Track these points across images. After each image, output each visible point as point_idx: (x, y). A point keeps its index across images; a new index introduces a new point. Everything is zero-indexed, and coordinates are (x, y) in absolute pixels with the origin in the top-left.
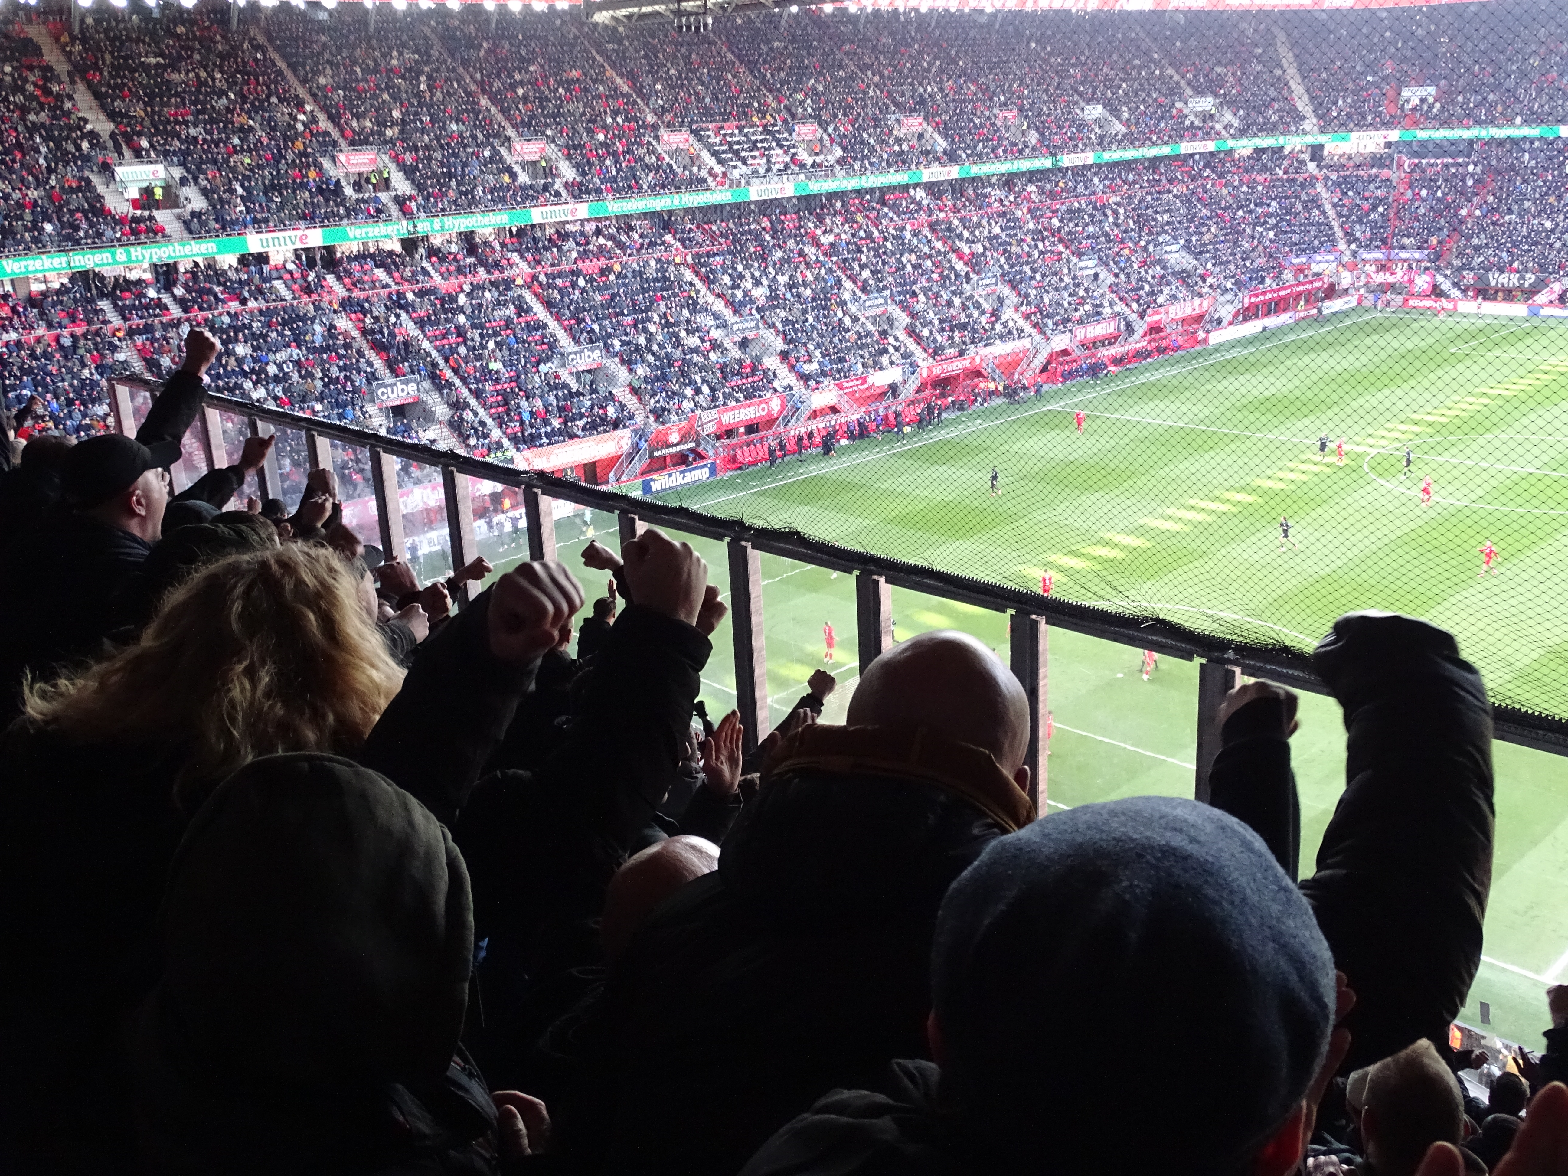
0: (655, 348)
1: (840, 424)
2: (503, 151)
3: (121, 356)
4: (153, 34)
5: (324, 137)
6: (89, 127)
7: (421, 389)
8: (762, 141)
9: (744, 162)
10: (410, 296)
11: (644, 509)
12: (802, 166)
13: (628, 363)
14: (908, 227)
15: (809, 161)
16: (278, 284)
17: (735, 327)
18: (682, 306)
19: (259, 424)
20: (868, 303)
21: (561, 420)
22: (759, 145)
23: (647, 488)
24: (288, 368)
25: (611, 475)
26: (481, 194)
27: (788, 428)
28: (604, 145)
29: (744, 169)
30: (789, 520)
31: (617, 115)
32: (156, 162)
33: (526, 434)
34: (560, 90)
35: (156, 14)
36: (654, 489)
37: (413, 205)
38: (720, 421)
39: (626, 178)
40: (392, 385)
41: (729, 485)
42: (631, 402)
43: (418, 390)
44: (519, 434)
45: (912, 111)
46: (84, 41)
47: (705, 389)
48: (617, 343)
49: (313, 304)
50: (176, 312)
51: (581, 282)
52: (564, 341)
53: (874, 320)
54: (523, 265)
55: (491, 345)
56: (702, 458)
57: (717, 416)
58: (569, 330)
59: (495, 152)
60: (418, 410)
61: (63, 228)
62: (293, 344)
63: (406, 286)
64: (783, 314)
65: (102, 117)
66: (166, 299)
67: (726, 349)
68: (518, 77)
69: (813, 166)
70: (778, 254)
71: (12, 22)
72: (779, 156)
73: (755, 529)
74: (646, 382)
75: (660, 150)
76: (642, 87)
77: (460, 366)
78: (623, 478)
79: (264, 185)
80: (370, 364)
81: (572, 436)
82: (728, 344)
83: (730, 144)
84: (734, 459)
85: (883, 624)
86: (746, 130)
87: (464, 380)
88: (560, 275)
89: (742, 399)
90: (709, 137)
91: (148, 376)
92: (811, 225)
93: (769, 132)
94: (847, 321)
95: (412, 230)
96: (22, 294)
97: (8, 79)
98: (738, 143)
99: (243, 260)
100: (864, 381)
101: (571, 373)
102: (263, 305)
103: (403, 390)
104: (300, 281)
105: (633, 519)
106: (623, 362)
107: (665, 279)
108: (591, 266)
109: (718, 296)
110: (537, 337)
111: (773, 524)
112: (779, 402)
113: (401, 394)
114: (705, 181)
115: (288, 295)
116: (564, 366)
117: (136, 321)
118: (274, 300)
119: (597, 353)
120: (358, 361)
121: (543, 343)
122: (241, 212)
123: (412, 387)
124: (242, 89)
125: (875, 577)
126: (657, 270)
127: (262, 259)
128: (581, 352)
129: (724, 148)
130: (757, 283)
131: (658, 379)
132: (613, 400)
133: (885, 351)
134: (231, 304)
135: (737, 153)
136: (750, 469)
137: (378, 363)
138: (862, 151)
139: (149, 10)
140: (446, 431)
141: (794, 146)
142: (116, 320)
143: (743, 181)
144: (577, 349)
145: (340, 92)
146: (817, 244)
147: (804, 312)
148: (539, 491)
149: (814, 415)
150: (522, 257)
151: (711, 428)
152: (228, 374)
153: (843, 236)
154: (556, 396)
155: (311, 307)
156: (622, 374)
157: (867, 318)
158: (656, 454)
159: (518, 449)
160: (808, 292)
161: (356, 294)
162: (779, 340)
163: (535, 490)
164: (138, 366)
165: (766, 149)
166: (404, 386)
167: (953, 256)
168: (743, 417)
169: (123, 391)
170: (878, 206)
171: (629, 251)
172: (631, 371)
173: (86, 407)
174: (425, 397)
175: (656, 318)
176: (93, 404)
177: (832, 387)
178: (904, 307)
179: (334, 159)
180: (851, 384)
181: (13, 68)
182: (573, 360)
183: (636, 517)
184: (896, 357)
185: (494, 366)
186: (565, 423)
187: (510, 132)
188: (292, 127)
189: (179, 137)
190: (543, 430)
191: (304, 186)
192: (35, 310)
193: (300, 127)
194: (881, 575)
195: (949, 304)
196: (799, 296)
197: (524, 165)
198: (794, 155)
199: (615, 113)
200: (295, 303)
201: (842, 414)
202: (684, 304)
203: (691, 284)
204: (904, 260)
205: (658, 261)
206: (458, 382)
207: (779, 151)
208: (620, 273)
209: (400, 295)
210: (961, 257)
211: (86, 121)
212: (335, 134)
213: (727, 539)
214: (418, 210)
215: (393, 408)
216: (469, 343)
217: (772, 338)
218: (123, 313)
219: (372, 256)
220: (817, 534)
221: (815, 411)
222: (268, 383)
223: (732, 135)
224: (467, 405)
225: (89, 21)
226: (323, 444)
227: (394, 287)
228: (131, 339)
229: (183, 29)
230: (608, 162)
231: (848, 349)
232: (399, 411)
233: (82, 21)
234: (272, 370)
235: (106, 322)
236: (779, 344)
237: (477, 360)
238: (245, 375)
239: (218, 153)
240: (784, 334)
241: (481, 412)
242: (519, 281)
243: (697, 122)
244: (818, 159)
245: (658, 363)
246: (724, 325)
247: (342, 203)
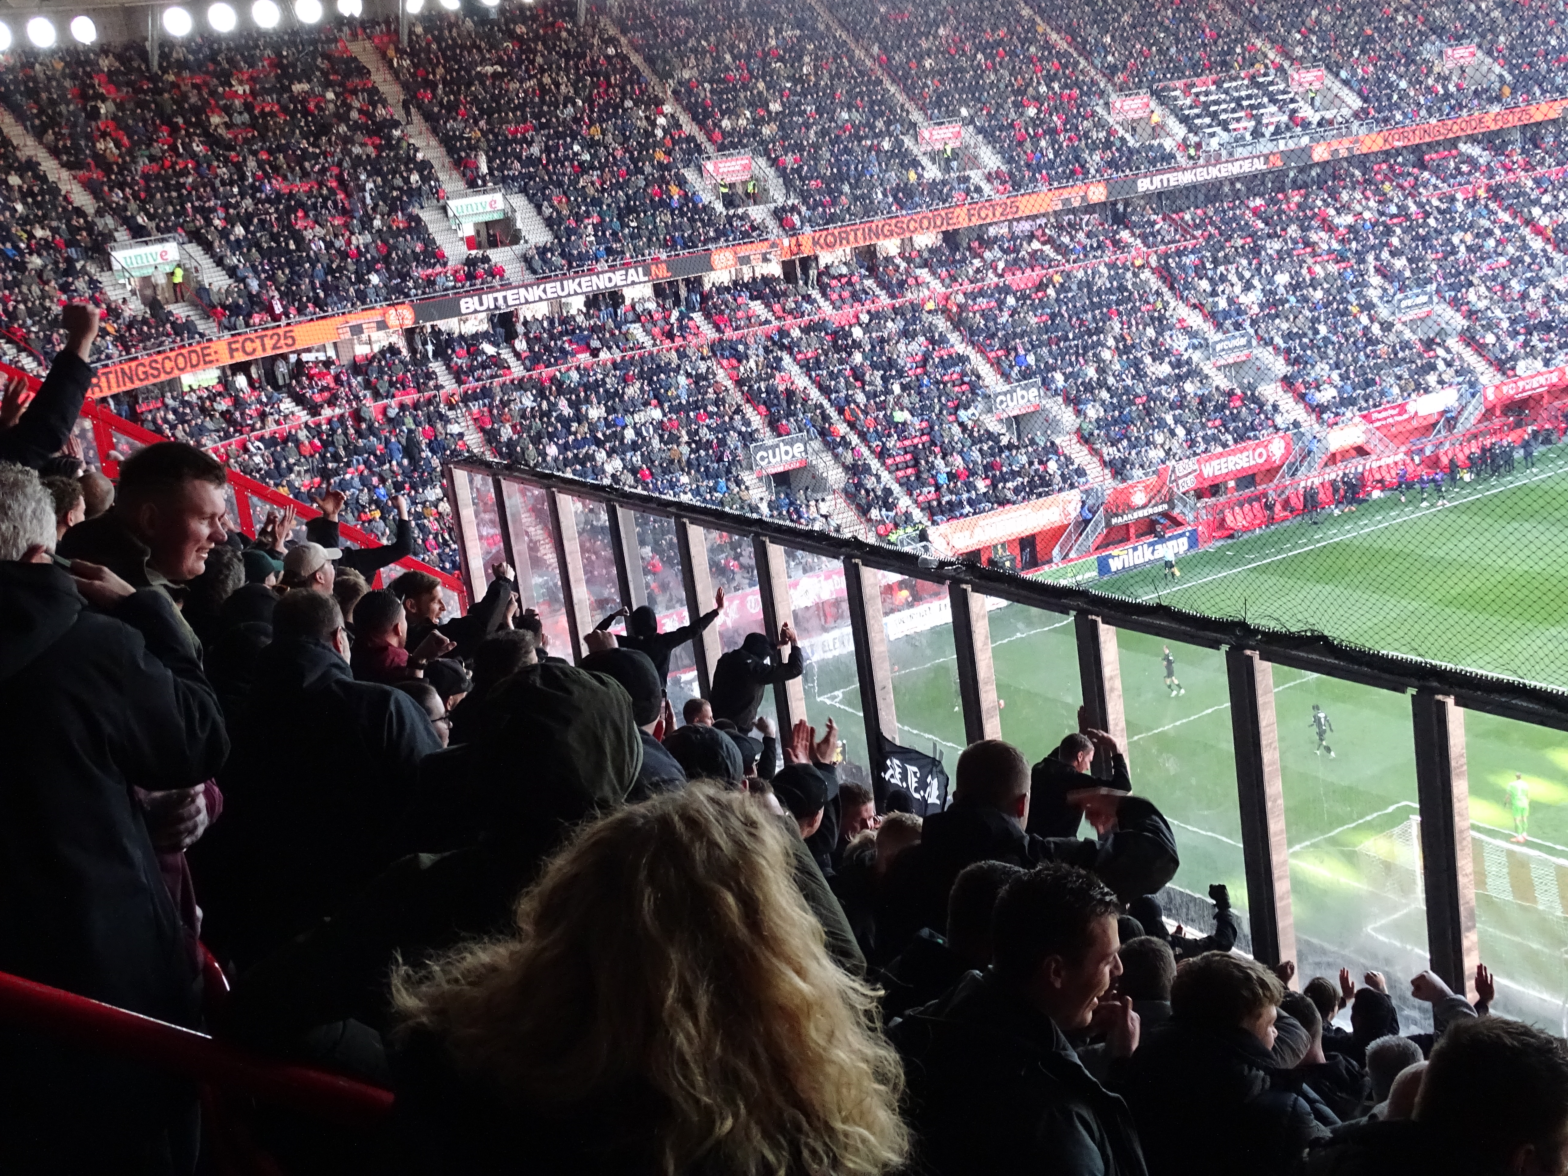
0: (1111, 381)
1: (1371, 469)
2: (908, 142)
3: (454, 429)
4: (490, 38)
5: (689, 143)
6: (420, 156)
7: (810, 450)
8: (1249, 97)
9: (1225, 127)
10: (796, 333)
11: (1110, 608)
12: (1305, 125)
13: (1074, 402)
14: (1459, 196)
15: (1315, 118)
16: (636, 331)
17: (1219, 347)
18: (1146, 325)
19: (620, 511)
20: (1404, 304)
21: (988, 482)
22: (1245, 103)
23: (1103, 567)
24: (649, 432)
25: (1056, 551)
26: (880, 196)
27: (1296, 478)
28: (1035, 122)
29: (1224, 136)
30: (1311, 621)
31: (1052, 81)
32: (493, 190)
33: (944, 500)
34: (980, 56)
35: (493, 15)
36: (1113, 569)
37: (796, 218)
38: (1201, 474)
39: (1068, 162)
40: (774, 447)
41: (1217, 560)
42: (1080, 455)
43: (806, 451)
44: (935, 503)
45: (1459, 39)
46: (412, 55)
47: (1180, 431)
48: (1059, 377)
49: (677, 350)
50: (517, 370)
51: (1011, 301)
52: (990, 378)
53: (1412, 324)
54: (935, 284)
55: (897, 389)
56: (1177, 523)
57: (1196, 467)
58: (996, 364)
59: (899, 143)
60: (806, 480)
61: (390, 279)
62: (654, 402)
63: (790, 320)
64: (1285, 326)
65: (434, 142)
66: (506, 354)
67: (1207, 377)
68: (925, 44)
69: (1320, 124)
70: (1276, 245)
71: (336, 40)
72: (1272, 115)
73: (1264, 633)
74: (1099, 428)
75: (1111, 121)
76: (1085, 41)
77: (857, 418)
78: (1072, 555)
79: (619, 208)
80: (747, 423)
81: (1003, 502)
82: (1208, 368)
83: (1206, 105)
84: (1222, 523)
85: (1453, 764)
86: (1226, 85)
87: (863, 436)
88: (982, 293)
89: (1231, 442)
90: (1176, 98)
91: (489, 457)
92: (1319, 203)
93: (1259, 86)
94: (1376, 329)
95: (795, 250)
96: (345, 360)
97: (331, 106)
98: (1216, 103)
99: (593, 302)
100: (1402, 409)
101: (1001, 421)
102: (618, 355)
103: (787, 453)
104: (661, 323)
105: (1095, 622)
106: (1068, 400)
107: (1122, 288)
108: (1022, 280)
109: (1195, 306)
110: (955, 376)
111: (1288, 625)
112: (1282, 444)
113: (784, 457)
114: (1172, 156)
115: (648, 342)
116: (990, 411)
117: (472, 384)
118: (632, 349)
119: (1034, 391)
120: (731, 419)
121: (963, 383)
122: (591, 243)
123: (799, 447)
124: (591, 92)
125: (1440, 697)
126: (1111, 279)
127: (615, 298)
128: (1011, 392)
129: (1197, 111)
130: (1248, 287)
131: (1115, 422)
132: (1056, 453)
133: (1433, 368)
134: (579, 356)
135: (1214, 115)
136: (1246, 537)
137: (757, 421)
138: (1390, 98)
139: (486, 11)
140: (841, 503)
141: (1293, 101)
142: (448, 384)
143: (1224, 152)
144: (1007, 387)
145: (706, 85)
146: (1331, 229)
147: (1315, 320)
148: (969, 588)
149: (1333, 459)
150: (934, 273)
151: (1189, 483)
152: (578, 444)
153: (1367, 215)
154: (980, 450)
155: (674, 355)
156: (1067, 417)
157: (1404, 323)
158: (1114, 521)
159: (934, 523)
160: (1319, 295)
161: (729, 334)
162: (1281, 360)
163: (964, 586)
164: (474, 441)
165: (1251, 107)
166: (788, 448)
167: (1526, 231)
168: (1231, 467)
169: (461, 476)
170: (1416, 170)
171: (1073, 257)
172: (1078, 413)
173: (417, 492)
174: (814, 460)
175: (1111, 342)
176: (424, 487)
177: (1357, 419)
178: (1456, 303)
179: (700, 170)
180: (1384, 414)
181: (336, 94)
182: (1002, 402)
183: (1099, 619)
184: (1448, 375)
185: (900, 416)
186: (994, 486)
187: (916, 116)
188: (651, 134)
189: (519, 158)
190: (965, 496)
191: (665, 204)
192: (360, 379)
193: (659, 133)
194: (1447, 694)
195: (1524, 296)
196: (1305, 299)
197: (933, 157)
198: (1294, 111)
199: (1050, 79)
200: (655, 350)
201: (1374, 457)
202: (1148, 320)
203: (1158, 293)
204: (1455, 240)
205: (1111, 266)
206: (854, 439)
207: (1273, 109)
208: (1062, 285)
209: (783, 333)
210: (1539, 231)
211: (417, 150)
212: (701, 138)
213: (1225, 648)
214: (802, 222)
215: (775, 476)
216: (867, 388)
217: (1271, 358)
218: (458, 375)
219: (746, 285)
220: (1352, 639)
221: (1334, 455)
222: (624, 453)
223: (1207, 94)
224: (867, 469)
225: (419, 30)
226: (696, 534)
227: (775, 323)
228: (466, 406)
229: (524, 30)
230: (1043, 143)
231: (1378, 368)
232: (782, 480)
233: (411, 33)
234: (629, 435)
235: (438, 387)
236: (1280, 367)
237: (878, 410)
238: (599, 443)
239: (564, 174)
240: (1288, 351)
241: (885, 476)
242: (930, 306)
243: (1160, 81)
244: (1329, 115)
245: (1115, 401)
246: (1205, 346)
247: (710, 223)
